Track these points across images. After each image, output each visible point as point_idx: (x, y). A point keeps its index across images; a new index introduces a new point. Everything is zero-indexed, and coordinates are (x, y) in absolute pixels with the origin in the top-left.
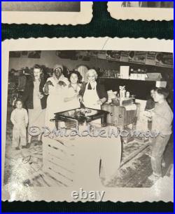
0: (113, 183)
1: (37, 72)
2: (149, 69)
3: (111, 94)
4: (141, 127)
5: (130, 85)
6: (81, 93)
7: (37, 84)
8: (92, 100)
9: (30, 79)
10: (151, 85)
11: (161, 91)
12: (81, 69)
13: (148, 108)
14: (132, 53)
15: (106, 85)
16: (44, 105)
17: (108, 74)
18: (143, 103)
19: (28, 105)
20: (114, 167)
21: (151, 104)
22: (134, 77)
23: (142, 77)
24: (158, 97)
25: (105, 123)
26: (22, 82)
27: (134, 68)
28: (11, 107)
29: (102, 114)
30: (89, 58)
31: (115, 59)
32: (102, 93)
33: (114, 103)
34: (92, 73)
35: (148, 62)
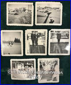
1: (16, 64)
2: (31, 63)
3: (26, 67)
4: (30, 71)
5: (28, 65)
7: (16, 65)
8: (23, 67)
10: (31, 65)
11: (32, 66)
12: (22, 63)
14: (29, 61)
17: (25, 64)
19: (15, 68)
21: (31, 68)
23: (30, 64)
24: (32, 67)
25: (25, 71)
27: (29, 63)
28: (13, 68)
29: (25, 69)
30: (23, 62)
31: (26, 62)
34: (23, 64)
35: (31, 62)
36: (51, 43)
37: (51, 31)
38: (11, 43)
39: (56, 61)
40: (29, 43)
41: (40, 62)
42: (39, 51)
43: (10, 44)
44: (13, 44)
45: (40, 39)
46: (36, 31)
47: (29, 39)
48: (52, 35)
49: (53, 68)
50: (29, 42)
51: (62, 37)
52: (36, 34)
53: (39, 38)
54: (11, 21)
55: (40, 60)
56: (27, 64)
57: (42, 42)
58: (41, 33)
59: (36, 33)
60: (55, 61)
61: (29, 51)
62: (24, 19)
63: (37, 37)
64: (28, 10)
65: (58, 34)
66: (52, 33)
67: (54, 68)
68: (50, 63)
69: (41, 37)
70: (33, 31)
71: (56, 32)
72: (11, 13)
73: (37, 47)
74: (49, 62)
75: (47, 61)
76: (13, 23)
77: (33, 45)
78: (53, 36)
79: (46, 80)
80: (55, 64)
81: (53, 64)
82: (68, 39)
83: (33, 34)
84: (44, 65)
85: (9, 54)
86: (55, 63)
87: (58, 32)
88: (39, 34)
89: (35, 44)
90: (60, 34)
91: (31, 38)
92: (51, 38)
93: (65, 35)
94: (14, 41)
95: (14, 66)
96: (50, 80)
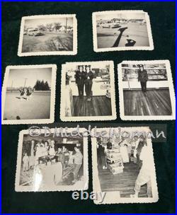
0: (59, 184)
1: (33, 142)
2: (74, 139)
3: (60, 149)
4: (70, 162)
5: (67, 146)
6: (48, 150)
7: (33, 146)
9: (30, 144)
10: (75, 145)
12: (49, 141)
13: (73, 154)
15: (58, 146)
16: (35, 154)
17: (59, 142)
18: (71, 152)
20: (59, 178)
22: (69, 143)
23: (71, 143)
25: (57, 161)
26: (27, 146)
27: (69, 139)
28: (23, 156)
29: (56, 157)
32: (56, 149)
33: (61, 153)
36: (125, 91)
37: (123, 65)
38: (26, 91)
40: (71, 92)
41: (98, 139)
42: (96, 110)
43: (22, 94)
44: (30, 94)
45: (98, 82)
46: (86, 66)
47: (70, 82)
48: (126, 72)
49: (135, 156)
50: (70, 90)
51: (150, 78)
52: (88, 71)
53: (94, 80)
54: (28, 48)
56: (65, 141)
57: (102, 87)
58: (98, 69)
59: (88, 68)
61: (70, 111)
62: (57, 43)
63: (89, 78)
64: (66, 27)
65: (139, 72)
66: (126, 70)
67: (138, 156)
69: (99, 78)
70: (79, 66)
71: (134, 66)
72: (28, 33)
73: (89, 100)
76: (32, 51)
77: (81, 96)
78: (128, 76)
81: (133, 144)
82: (166, 80)
83: (81, 71)
85: (18, 118)
86: (139, 140)
87: (139, 66)
88: (94, 72)
89: (85, 94)
90: (145, 71)
91: (74, 79)
92: (123, 80)
93: (157, 73)
94: (35, 87)
95: (27, 150)
96: (129, 194)
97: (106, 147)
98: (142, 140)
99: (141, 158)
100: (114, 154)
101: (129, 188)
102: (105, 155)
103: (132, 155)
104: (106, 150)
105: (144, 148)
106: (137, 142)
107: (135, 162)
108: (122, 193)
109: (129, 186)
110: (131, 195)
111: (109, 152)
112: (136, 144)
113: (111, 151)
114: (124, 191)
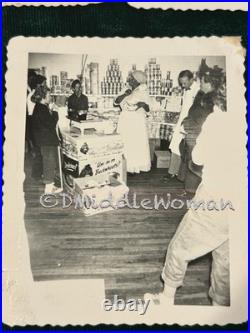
39: (203, 67)
41: (35, 79)
49: (175, 147)
55: (32, 56)
60: (194, 68)
67: (186, 148)
68: (142, 94)
74: (134, 84)
75: (114, 70)
79: (99, 287)
80: (204, 105)
84: (78, 106)
86: (196, 87)
96: (139, 293)
97: (63, 111)
98: (208, 88)
99: (197, 157)
100: (91, 141)
101: (140, 269)
102: (56, 140)
103: (164, 145)
104: (63, 123)
105: (215, 118)
106: (189, 97)
107: (173, 172)
108: (114, 286)
109: (143, 260)
110: (148, 297)
111: (75, 132)
112: (183, 103)
113: (82, 126)
114: (121, 279)
